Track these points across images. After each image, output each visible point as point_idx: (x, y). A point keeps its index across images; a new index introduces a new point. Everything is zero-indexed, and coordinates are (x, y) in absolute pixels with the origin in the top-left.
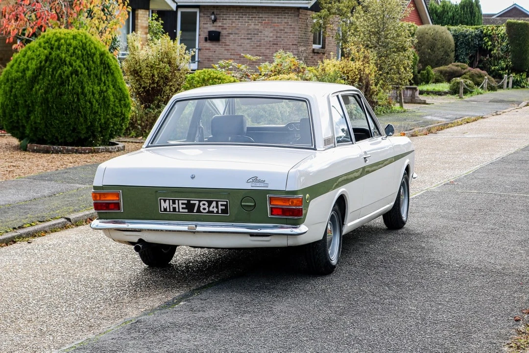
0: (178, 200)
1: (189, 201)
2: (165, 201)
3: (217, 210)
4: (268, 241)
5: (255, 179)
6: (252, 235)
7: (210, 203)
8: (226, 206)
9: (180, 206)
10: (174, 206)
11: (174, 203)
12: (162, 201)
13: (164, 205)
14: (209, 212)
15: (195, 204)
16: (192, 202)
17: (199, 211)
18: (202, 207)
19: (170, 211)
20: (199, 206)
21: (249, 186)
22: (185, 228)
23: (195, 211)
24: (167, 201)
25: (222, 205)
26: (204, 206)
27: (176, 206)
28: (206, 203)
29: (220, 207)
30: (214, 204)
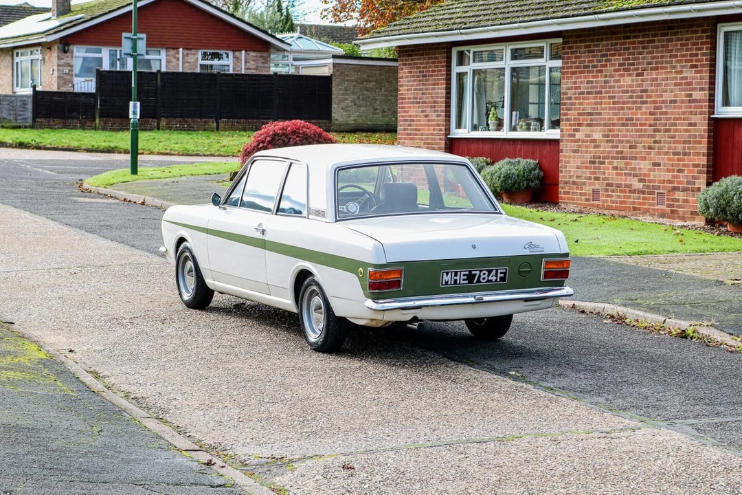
0: (460, 272)
1: (470, 272)
2: (447, 273)
3: (495, 278)
4: (538, 305)
5: (531, 245)
6: (526, 300)
7: (490, 272)
8: (505, 273)
9: (461, 278)
10: (455, 278)
11: (456, 275)
12: (445, 274)
13: (446, 278)
14: (488, 281)
15: (476, 274)
16: (473, 272)
17: (479, 281)
18: (482, 276)
19: (451, 284)
20: (480, 276)
21: (527, 252)
22: (472, 300)
23: (475, 282)
24: (450, 274)
25: (501, 273)
26: (484, 275)
27: (458, 278)
28: (486, 272)
29: (499, 275)
30: (494, 272)
